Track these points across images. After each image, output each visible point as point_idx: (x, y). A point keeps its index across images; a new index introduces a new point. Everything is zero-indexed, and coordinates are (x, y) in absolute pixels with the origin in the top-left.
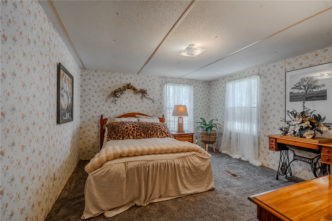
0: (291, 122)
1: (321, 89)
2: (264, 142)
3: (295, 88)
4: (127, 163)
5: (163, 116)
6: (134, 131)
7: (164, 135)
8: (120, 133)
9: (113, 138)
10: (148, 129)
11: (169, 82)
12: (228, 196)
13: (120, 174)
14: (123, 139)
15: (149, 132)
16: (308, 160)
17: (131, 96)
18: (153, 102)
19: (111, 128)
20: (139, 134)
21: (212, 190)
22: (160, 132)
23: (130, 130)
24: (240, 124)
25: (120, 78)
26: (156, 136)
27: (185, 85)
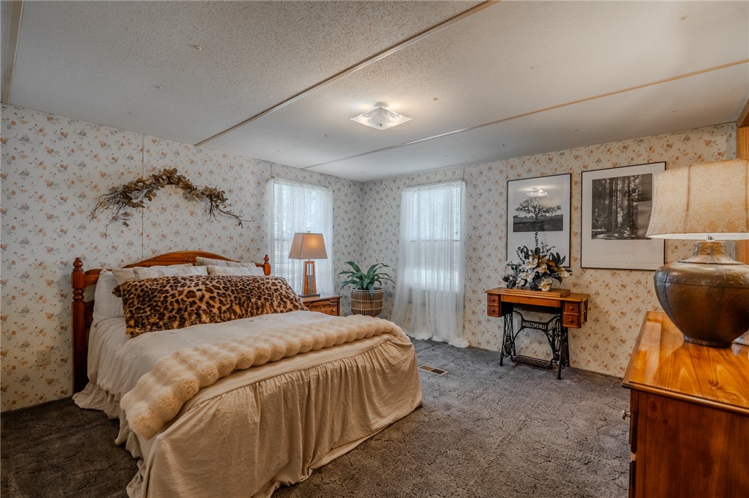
0: (520, 265)
1: (556, 214)
2: (471, 303)
3: (521, 209)
4: (257, 384)
5: (266, 259)
6: (212, 302)
7: (289, 306)
8: (173, 309)
9: (149, 327)
10: (247, 294)
11: (278, 175)
12: (451, 411)
13: (246, 416)
14: (181, 325)
15: (253, 300)
16: (541, 326)
17: (177, 206)
18: (240, 223)
19: (139, 296)
20: (228, 309)
21: (420, 407)
22: (279, 298)
23: (201, 299)
24: (429, 272)
25: (142, 150)
26: (269, 311)
27: (315, 187)
